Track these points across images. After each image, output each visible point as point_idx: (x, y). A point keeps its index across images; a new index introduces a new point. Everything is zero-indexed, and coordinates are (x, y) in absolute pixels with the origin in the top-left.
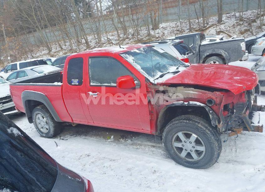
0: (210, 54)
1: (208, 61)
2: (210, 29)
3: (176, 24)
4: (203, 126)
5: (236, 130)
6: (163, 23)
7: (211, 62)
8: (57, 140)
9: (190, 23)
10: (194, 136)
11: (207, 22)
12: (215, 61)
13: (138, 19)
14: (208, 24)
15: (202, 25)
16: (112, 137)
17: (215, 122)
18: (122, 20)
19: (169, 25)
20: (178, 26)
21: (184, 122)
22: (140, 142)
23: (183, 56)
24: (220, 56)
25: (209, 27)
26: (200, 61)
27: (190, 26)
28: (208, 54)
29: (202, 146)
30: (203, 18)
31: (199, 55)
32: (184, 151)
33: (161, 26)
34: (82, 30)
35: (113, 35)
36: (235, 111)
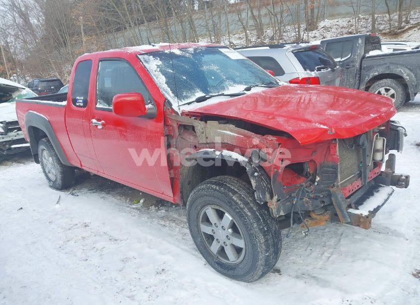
0: (379, 75)
1: (373, 88)
2: (411, 32)
3: (349, 21)
4: (241, 200)
5: (316, 217)
6: (326, 20)
7: (380, 89)
8: (63, 194)
9: (374, 21)
10: (228, 217)
11: (407, 18)
12: (388, 88)
13: (282, 12)
14: (407, 22)
15: (396, 24)
16: (142, 201)
17: (264, 195)
18: (256, 13)
19: (336, 23)
20: (352, 26)
21: (212, 188)
22: (176, 216)
23: (308, 73)
24: (400, 80)
25: (410, 28)
26: (361, 86)
27: (373, 26)
28: (376, 74)
29: (241, 238)
30: (400, 11)
31: (360, 75)
32: (215, 242)
33: (322, 24)
34: (193, 28)
35: (240, 38)
36: (318, 179)
